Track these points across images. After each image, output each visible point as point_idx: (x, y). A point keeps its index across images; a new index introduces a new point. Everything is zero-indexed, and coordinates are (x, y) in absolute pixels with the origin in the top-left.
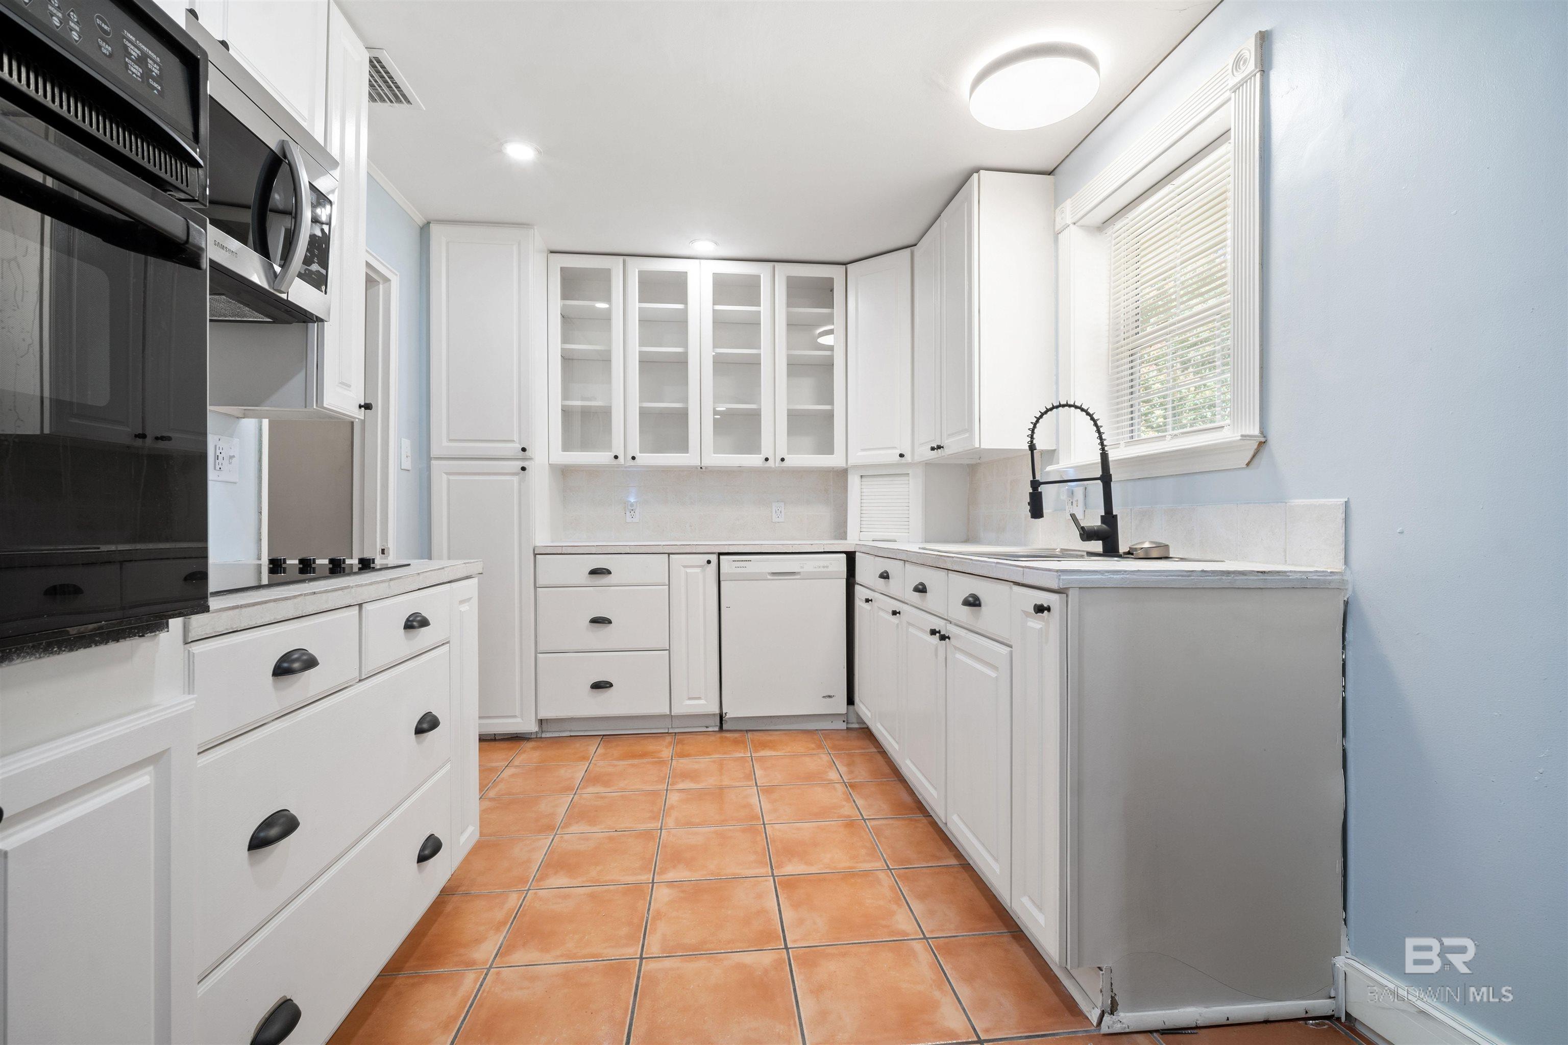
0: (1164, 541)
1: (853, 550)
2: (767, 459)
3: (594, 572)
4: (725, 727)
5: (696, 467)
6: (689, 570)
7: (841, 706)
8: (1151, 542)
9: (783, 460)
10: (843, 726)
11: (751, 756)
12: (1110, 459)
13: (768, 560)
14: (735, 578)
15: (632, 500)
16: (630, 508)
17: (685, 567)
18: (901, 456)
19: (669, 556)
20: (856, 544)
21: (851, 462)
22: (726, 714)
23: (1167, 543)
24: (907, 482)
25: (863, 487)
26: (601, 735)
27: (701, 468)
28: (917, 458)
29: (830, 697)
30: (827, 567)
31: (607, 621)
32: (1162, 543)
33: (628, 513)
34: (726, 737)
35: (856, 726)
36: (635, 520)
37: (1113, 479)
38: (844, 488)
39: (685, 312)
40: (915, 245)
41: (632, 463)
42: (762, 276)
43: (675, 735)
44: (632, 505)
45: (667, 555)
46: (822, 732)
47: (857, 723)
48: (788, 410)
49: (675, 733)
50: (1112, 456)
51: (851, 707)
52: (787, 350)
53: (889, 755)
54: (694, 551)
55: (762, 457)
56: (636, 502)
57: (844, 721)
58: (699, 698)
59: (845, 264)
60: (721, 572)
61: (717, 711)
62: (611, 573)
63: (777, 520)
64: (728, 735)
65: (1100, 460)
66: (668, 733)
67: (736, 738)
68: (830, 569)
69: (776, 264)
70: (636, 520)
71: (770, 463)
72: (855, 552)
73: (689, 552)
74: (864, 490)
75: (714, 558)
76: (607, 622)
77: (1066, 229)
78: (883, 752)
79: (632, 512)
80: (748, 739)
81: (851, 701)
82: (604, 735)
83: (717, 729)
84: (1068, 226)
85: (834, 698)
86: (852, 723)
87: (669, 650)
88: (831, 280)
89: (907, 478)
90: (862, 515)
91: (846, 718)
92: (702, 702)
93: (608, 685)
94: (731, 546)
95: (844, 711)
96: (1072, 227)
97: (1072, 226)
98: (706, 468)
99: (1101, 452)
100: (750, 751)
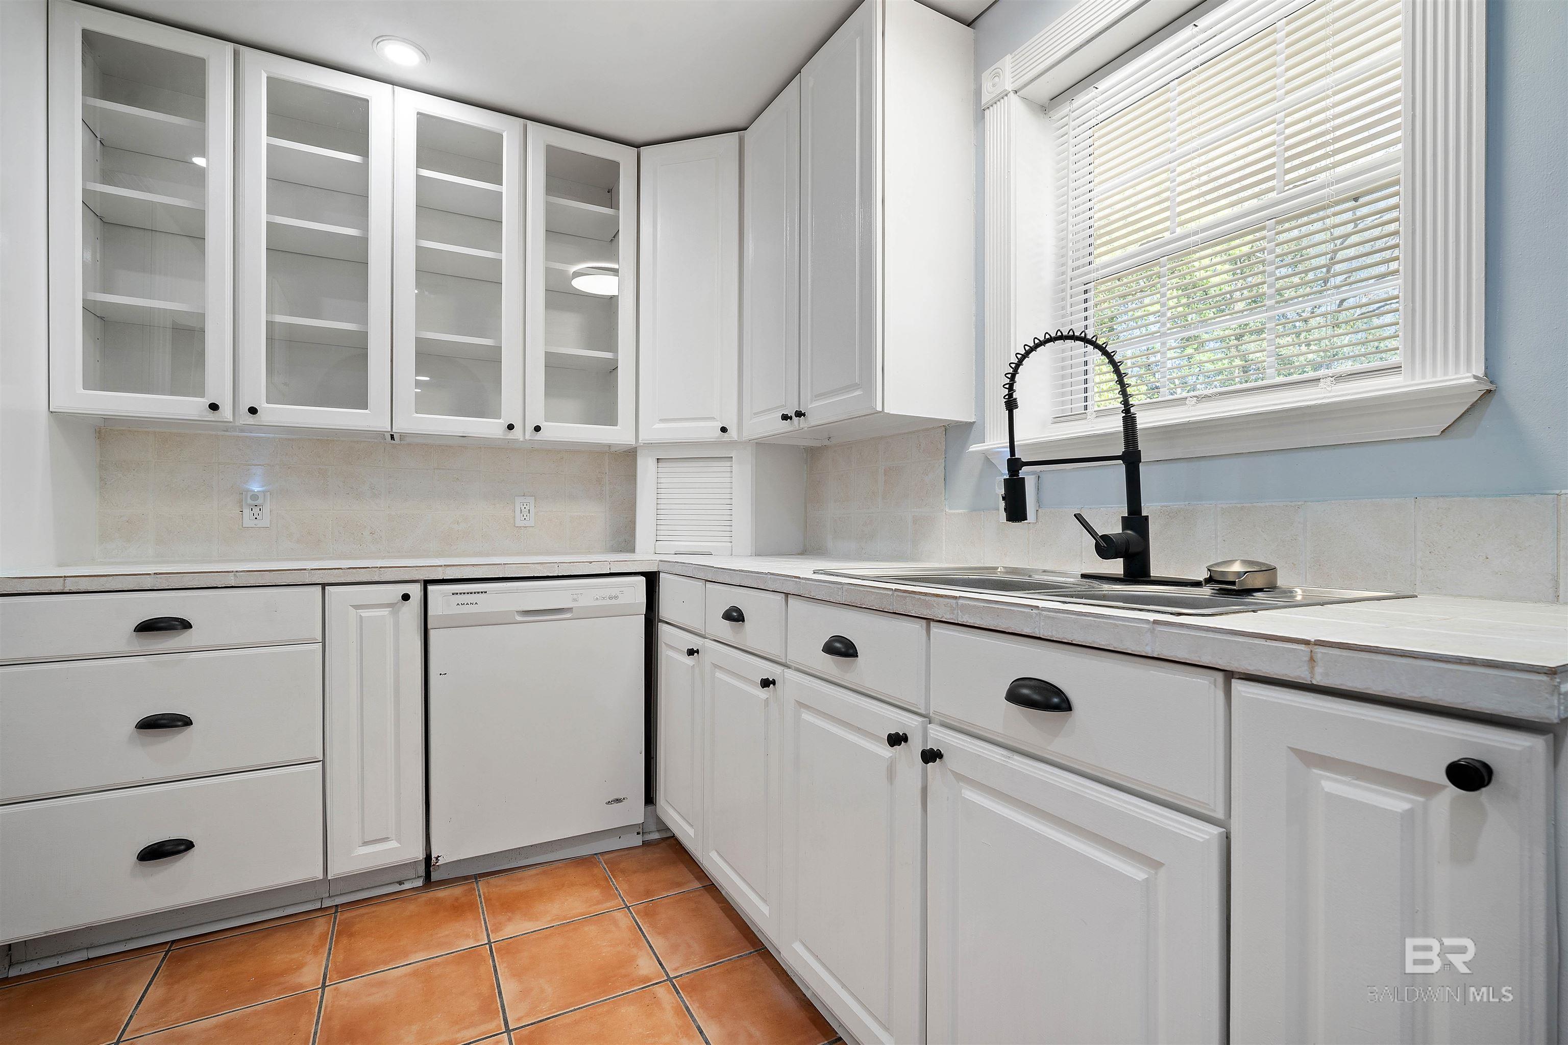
0: (1271, 561)
1: (655, 570)
2: (511, 427)
3: (148, 627)
4: (435, 877)
5: (381, 434)
6: (365, 613)
7: (635, 812)
8: (1245, 562)
9: (537, 429)
10: (637, 841)
11: (489, 943)
12: (1139, 427)
13: (517, 591)
14: (454, 623)
15: (256, 488)
16: (249, 501)
17: (357, 607)
18: (724, 430)
19: (323, 589)
20: (661, 561)
21: (644, 437)
22: (437, 858)
23: (1273, 564)
24: (729, 469)
25: (660, 475)
26: (167, 943)
27: (392, 437)
28: (748, 434)
29: (618, 801)
30: (616, 597)
31: (179, 721)
32: (1264, 564)
33: (247, 511)
34: (437, 899)
35: (656, 836)
36: (260, 523)
37: (1144, 458)
38: (631, 477)
39: (363, 170)
40: (745, 129)
41: (250, 419)
42: (505, 135)
43: (336, 912)
44: (255, 497)
45: (319, 588)
46: (607, 857)
47: (658, 831)
48: (548, 355)
49: (336, 906)
50: (1143, 421)
51: (650, 808)
52: (546, 260)
53: (723, 893)
54: (377, 579)
55: (503, 422)
56: (264, 492)
57: (638, 833)
58: (385, 839)
59: (638, 146)
60: (430, 613)
61: (421, 855)
62: (191, 627)
63: (522, 524)
64: (442, 893)
65: (1122, 429)
66: (321, 909)
67: (457, 899)
68: (622, 601)
69: (529, 122)
70: (265, 522)
71: (517, 433)
72: (659, 572)
73: (365, 580)
74: (662, 480)
75: (415, 591)
76: (180, 723)
77: (1002, 101)
78: (711, 888)
79: (256, 510)
80: (480, 896)
81: (650, 798)
82: (173, 942)
83: (419, 883)
84: (1006, 95)
85: (625, 802)
86: (649, 833)
87: (323, 762)
88: (614, 166)
89: (728, 464)
90: (659, 517)
91: (641, 830)
92: (393, 844)
93: (182, 847)
94: (449, 568)
95: (640, 819)
96: (1013, 98)
97: (1012, 94)
98: (403, 436)
99: (1124, 415)
100: (487, 930)
